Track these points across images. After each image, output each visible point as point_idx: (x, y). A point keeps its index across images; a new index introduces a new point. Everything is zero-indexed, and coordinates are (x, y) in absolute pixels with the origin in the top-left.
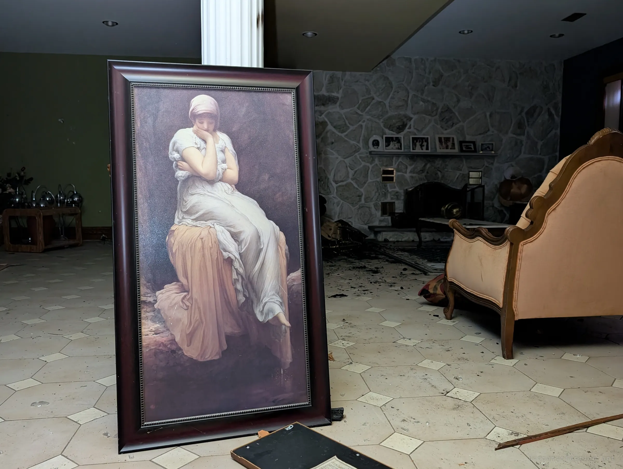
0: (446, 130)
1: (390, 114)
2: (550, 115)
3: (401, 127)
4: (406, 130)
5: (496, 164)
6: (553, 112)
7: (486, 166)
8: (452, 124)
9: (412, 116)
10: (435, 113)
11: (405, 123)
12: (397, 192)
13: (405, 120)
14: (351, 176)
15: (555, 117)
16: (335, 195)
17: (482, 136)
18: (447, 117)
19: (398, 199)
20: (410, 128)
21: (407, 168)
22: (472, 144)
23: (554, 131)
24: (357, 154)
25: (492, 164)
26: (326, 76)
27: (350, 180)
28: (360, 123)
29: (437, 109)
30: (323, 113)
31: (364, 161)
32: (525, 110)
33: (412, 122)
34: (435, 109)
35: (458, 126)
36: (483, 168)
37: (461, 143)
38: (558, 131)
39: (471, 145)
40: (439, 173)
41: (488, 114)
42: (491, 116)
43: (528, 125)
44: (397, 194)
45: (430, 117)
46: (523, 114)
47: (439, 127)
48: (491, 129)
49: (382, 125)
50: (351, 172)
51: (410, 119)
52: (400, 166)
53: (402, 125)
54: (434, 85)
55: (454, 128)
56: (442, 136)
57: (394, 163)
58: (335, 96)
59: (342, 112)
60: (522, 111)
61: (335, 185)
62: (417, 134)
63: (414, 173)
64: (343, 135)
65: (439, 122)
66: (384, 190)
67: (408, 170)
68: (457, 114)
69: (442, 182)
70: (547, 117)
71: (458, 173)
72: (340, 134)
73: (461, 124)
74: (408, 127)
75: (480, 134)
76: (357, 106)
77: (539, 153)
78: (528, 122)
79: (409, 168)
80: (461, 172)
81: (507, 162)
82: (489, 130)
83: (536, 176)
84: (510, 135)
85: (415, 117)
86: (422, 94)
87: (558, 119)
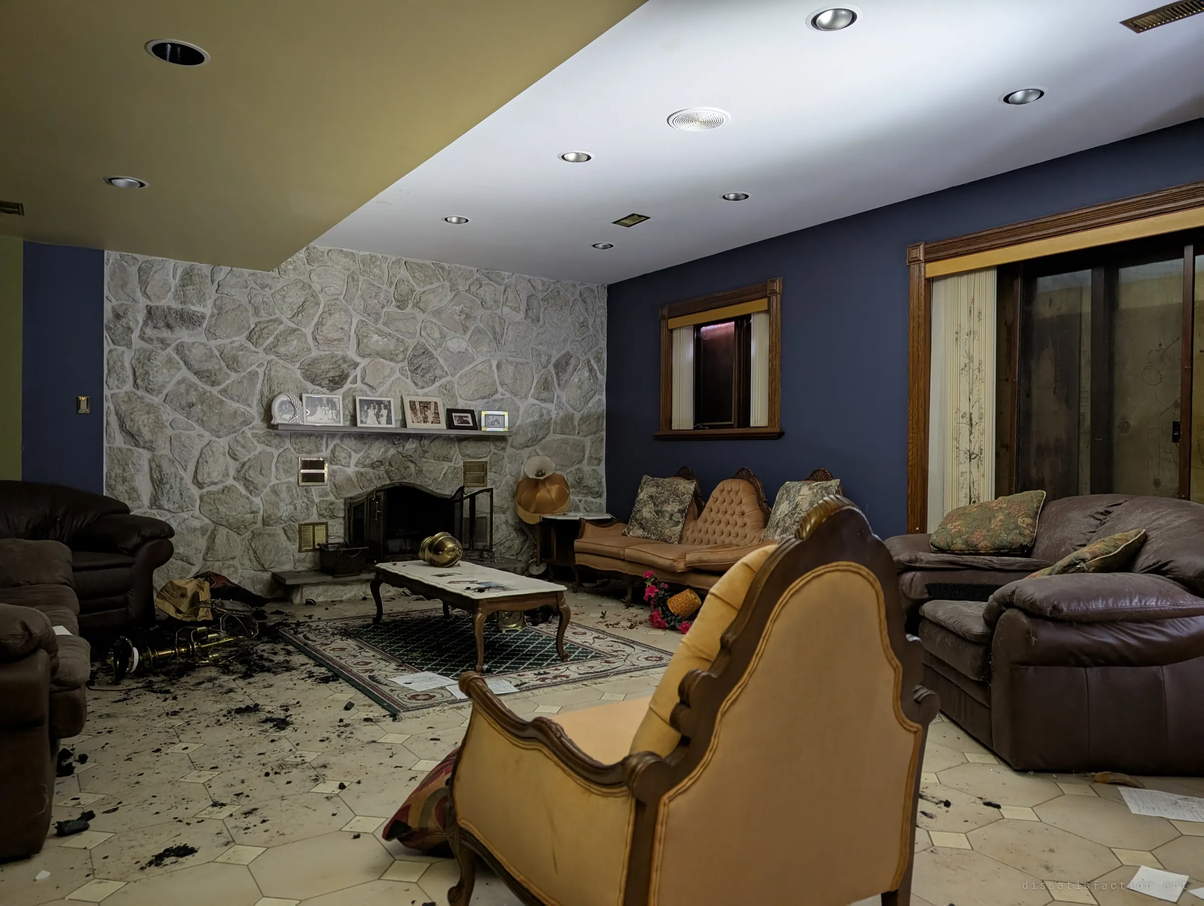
0: (423, 388)
1: (315, 353)
2: (591, 370)
3: (337, 379)
4: (347, 385)
5: (509, 450)
6: (595, 367)
7: (494, 454)
8: (433, 378)
9: (358, 359)
10: (401, 356)
11: (346, 372)
12: (332, 503)
13: (345, 366)
14: (232, 473)
15: (598, 374)
16: (197, 513)
17: (486, 400)
18: (423, 366)
19: (333, 517)
20: (355, 381)
21: (350, 456)
22: (469, 415)
23: (597, 397)
24: (245, 429)
25: (504, 449)
26: (175, 270)
27: (230, 481)
28: (254, 367)
29: (406, 349)
30: (169, 345)
31: (263, 442)
32: (553, 360)
33: (358, 371)
34: (402, 349)
35: (444, 381)
36: (489, 457)
37: (450, 412)
38: (604, 398)
39: (467, 417)
40: (412, 466)
41: (494, 364)
42: (499, 366)
43: (559, 385)
44: (331, 507)
45: (392, 364)
46: (551, 367)
47: (409, 381)
48: (500, 389)
49: (299, 374)
50: (233, 466)
51: (355, 365)
52: (337, 453)
53: (339, 376)
54: (398, 307)
55: (437, 384)
56: (417, 399)
57: (324, 448)
58: (198, 312)
59: (213, 343)
60: (548, 362)
61: (195, 492)
62: (368, 392)
63: (365, 466)
64: (215, 391)
65: (409, 373)
66: (306, 500)
67: (353, 461)
68: (441, 361)
69: (418, 482)
70: (587, 374)
71: (446, 465)
72: (208, 388)
73: (449, 378)
74: (350, 379)
75: (483, 398)
76: (247, 333)
77: (577, 432)
78: (558, 379)
79: (355, 457)
80: (450, 464)
81: (527, 447)
82: (496, 392)
83: (573, 469)
84: (531, 400)
85: (363, 362)
86: (376, 321)
87: (602, 378)
